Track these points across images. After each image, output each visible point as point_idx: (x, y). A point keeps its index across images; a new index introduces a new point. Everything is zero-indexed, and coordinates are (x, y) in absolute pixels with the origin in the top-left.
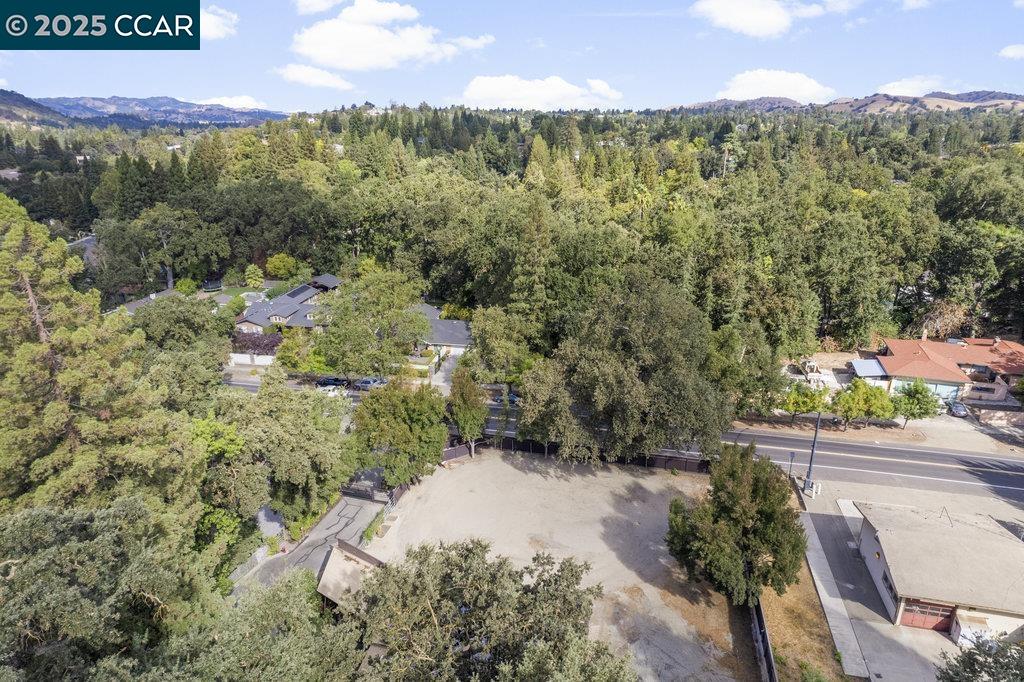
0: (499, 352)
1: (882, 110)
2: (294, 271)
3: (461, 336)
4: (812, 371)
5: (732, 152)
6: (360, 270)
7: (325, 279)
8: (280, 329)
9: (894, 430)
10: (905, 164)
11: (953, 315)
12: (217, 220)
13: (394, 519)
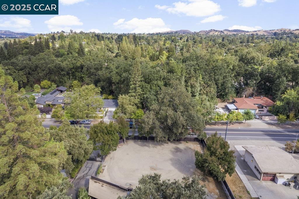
0: (128, 109)
1: (213, 34)
2: (50, 86)
3: (111, 104)
4: (217, 108)
5: (179, 45)
6: (73, 85)
7: (61, 88)
8: (49, 105)
9: (242, 124)
10: (225, 49)
11: (250, 90)
12: (21, 70)
13: (105, 166)
